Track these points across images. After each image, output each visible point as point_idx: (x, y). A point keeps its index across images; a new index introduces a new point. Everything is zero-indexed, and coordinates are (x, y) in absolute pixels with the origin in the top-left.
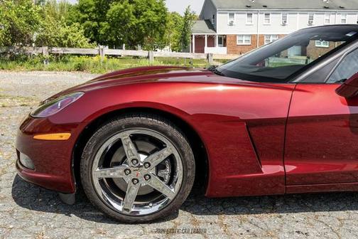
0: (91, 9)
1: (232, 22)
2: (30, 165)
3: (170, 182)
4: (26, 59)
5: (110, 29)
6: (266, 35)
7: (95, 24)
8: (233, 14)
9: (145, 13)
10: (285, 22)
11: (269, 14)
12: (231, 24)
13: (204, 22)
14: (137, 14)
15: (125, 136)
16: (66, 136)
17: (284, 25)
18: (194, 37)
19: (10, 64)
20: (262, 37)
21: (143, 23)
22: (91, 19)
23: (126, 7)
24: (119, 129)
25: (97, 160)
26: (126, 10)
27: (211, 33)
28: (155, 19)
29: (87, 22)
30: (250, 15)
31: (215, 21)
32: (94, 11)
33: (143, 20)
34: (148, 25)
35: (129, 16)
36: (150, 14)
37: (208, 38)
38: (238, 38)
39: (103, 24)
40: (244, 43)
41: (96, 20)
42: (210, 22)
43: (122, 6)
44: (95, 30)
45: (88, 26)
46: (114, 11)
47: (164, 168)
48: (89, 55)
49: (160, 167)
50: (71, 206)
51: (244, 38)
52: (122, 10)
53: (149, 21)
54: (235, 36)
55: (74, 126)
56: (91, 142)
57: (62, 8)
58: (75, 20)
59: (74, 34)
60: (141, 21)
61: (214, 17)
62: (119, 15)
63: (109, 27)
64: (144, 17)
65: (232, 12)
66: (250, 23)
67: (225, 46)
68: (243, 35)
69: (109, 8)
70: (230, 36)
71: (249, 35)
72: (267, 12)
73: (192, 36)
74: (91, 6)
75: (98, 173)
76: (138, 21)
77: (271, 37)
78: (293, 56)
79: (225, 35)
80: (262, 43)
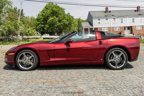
0: (41, 20)
2: (7, 60)
3: (33, 63)
4: (14, 41)
5: (49, 28)
6: (115, 27)
7: (43, 26)
8: (100, 19)
9: (63, 21)
10: (122, 21)
11: (115, 19)
12: (99, 23)
13: (88, 23)
14: (60, 21)
15: (24, 53)
16: (13, 54)
17: (122, 23)
19: (8, 43)
20: (113, 28)
21: (62, 25)
22: (42, 24)
23: (54, 19)
24: (23, 52)
25: (19, 58)
26: (55, 20)
27: (91, 27)
28: (67, 23)
29: (40, 25)
30: (107, 19)
31: (92, 22)
32: (43, 21)
33: (62, 23)
34: (64, 25)
35: (56, 22)
36: (65, 21)
37: (90, 29)
38: (103, 29)
39: (46, 25)
41: (43, 24)
42: (91, 23)
43: (53, 19)
44: (43, 28)
45: (40, 26)
46: (50, 21)
47: (32, 60)
48: (37, 38)
49: (31, 59)
50: (14, 68)
51: (105, 29)
52: (53, 20)
53: (64, 24)
54: (101, 28)
55: (15, 51)
56: (18, 55)
57: (31, 19)
58: (35, 24)
59: (32, 31)
61: (92, 20)
62: (52, 22)
63: (48, 27)
65: (99, 18)
66: (107, 22)
68: (104, 27)
69: (48, 19)
70: (99, 28)
71: (107, 27)
72: (114, 18)
73: (83, 29)
74: (41, 19)
75: (19, 61)
76: (60, 24)
77: (117, 28)
78: (127, 34)
79: (97, 28)
80: (113, 30)
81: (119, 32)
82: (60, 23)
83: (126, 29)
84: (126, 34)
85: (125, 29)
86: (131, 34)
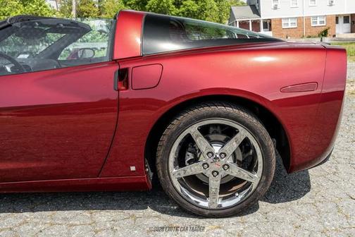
1: (276, 5)
6: (313, 17)
10: (332, 2)
12: (275, 8)
13: (249, 7)
14: (178, 4)
17: (331, 5)
18: (238, 23)
20: (308, 19)
21: (183, 13)
27: (255, 18)
28: (195, 8)
31: (259, 6)
33: (182, 9)
35: (169, 6)
36: (189, 4)
37: (252, 23)
38: (283, 22)
40: (290, 26)
42: (255, 7)
51: (290, 21)
53: (188, 10)
54: (281, 19)
60: (181, 10)
64: (184, 7)
66: (295, 6)
67: (270, 30)
68: (288, 18)
70: (275, 20)
71: (295, 18)
73: (236, 22)
76: (178, 11)
77: (319, 20)
78: (341, 33)
79: (270, 20)
80: (309, 25)
81: (323, 29)
82: (179, 8)
83: (341, 20)
84: (338, 34)
85: (337, 22)
86: (352, 32)
